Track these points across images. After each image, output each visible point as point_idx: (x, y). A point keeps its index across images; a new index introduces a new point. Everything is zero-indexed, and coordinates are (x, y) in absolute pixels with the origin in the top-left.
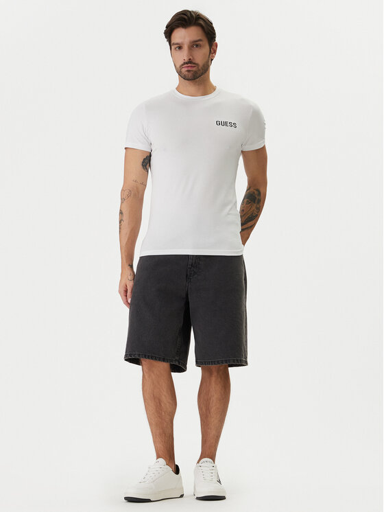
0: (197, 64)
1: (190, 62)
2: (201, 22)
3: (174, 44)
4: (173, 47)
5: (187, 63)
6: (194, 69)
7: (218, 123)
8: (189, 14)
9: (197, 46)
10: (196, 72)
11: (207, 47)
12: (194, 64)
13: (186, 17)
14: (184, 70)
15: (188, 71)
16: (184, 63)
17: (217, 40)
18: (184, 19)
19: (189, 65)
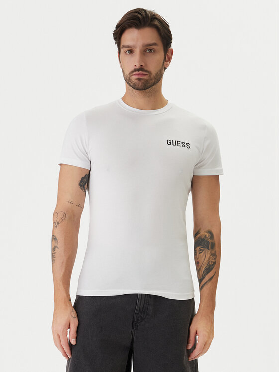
0: (150, 72)
1: (141, 69)
2: (157, 23)
3: (124, 47)
4: (122, 51)
5: (138, 70)
6: (146, 77)
7: (169, 142)
8: (144, 13)
9: (151, 50)
10: (147, 81)
11: (162, 53)
12: (146, 71)
13: (140, 16)
14: (134, 78)
15: (139, 79)
16: (135, 70)
17: (174, 46)
18: (139, 18)
19: (140, 72)
